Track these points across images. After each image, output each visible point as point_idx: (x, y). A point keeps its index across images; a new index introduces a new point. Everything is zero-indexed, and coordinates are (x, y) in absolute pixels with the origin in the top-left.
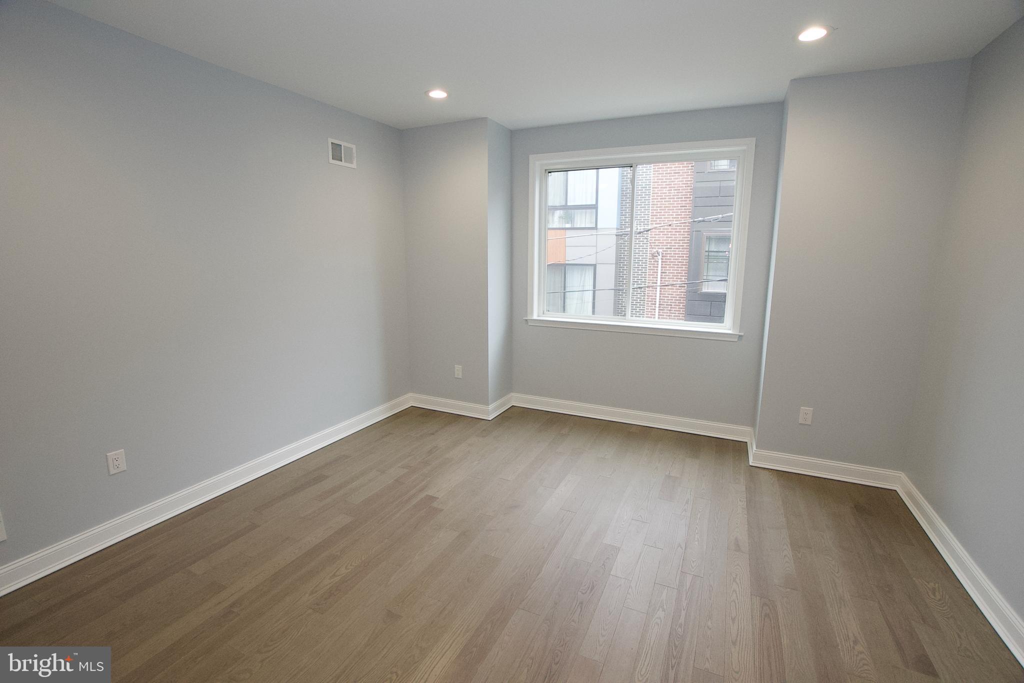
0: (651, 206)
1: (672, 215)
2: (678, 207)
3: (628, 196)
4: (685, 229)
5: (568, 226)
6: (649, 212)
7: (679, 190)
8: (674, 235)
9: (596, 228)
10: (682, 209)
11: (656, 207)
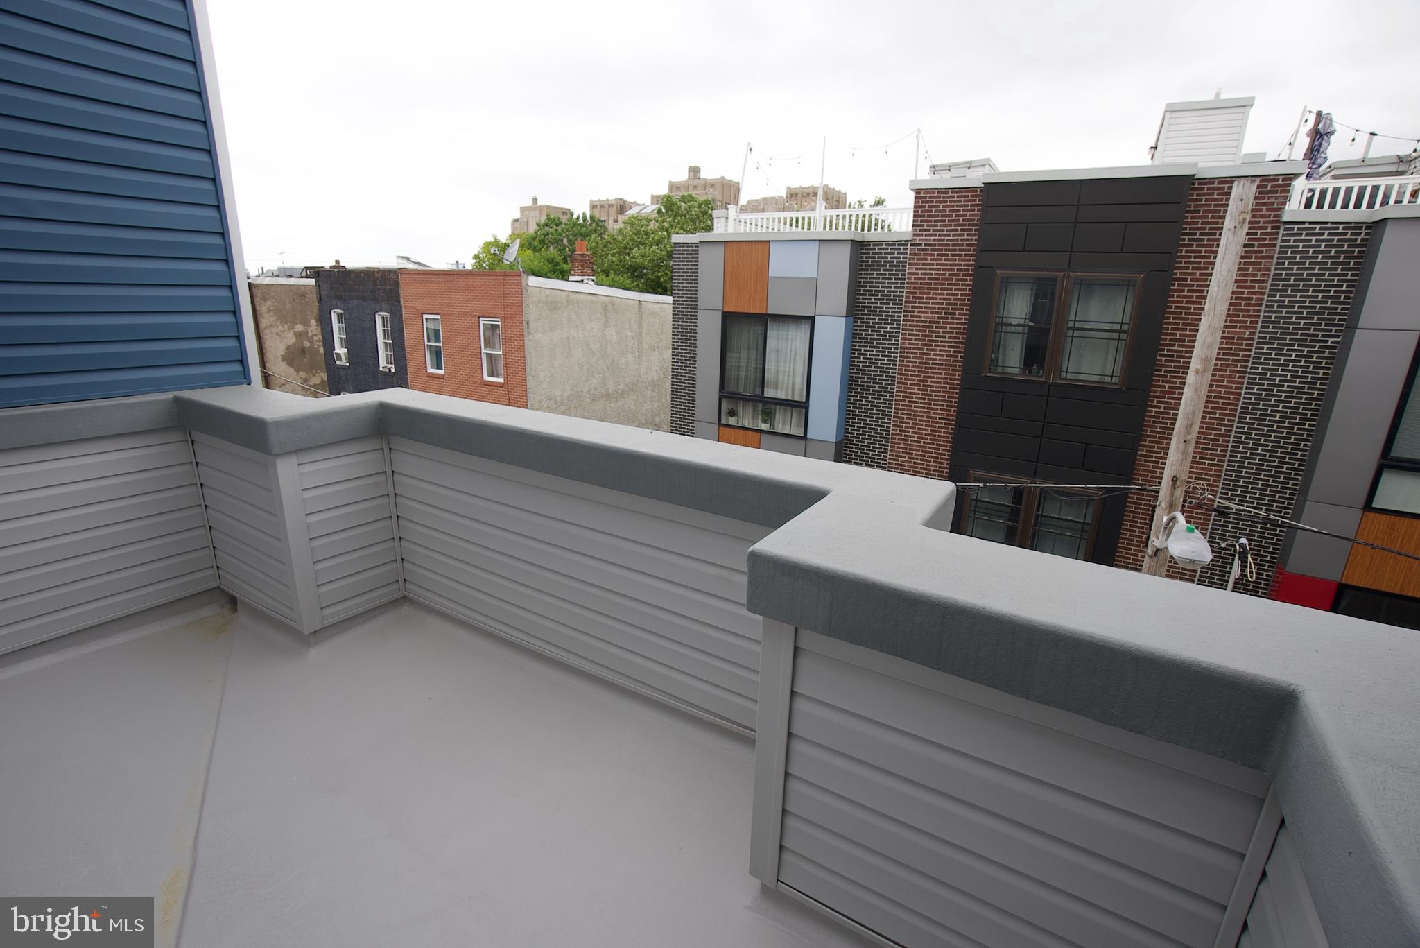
0: (893, 410)
1: (925, 430)
2: (936, 418)
3: (859, 390)
4: (945, 455)
5: (764, 427)
6: (890, 420)
7: (940, 392)
8: (927, 461)
9: (805, 437)
10: (942, 423)
11: (902, 414)
